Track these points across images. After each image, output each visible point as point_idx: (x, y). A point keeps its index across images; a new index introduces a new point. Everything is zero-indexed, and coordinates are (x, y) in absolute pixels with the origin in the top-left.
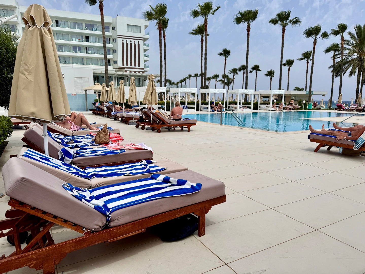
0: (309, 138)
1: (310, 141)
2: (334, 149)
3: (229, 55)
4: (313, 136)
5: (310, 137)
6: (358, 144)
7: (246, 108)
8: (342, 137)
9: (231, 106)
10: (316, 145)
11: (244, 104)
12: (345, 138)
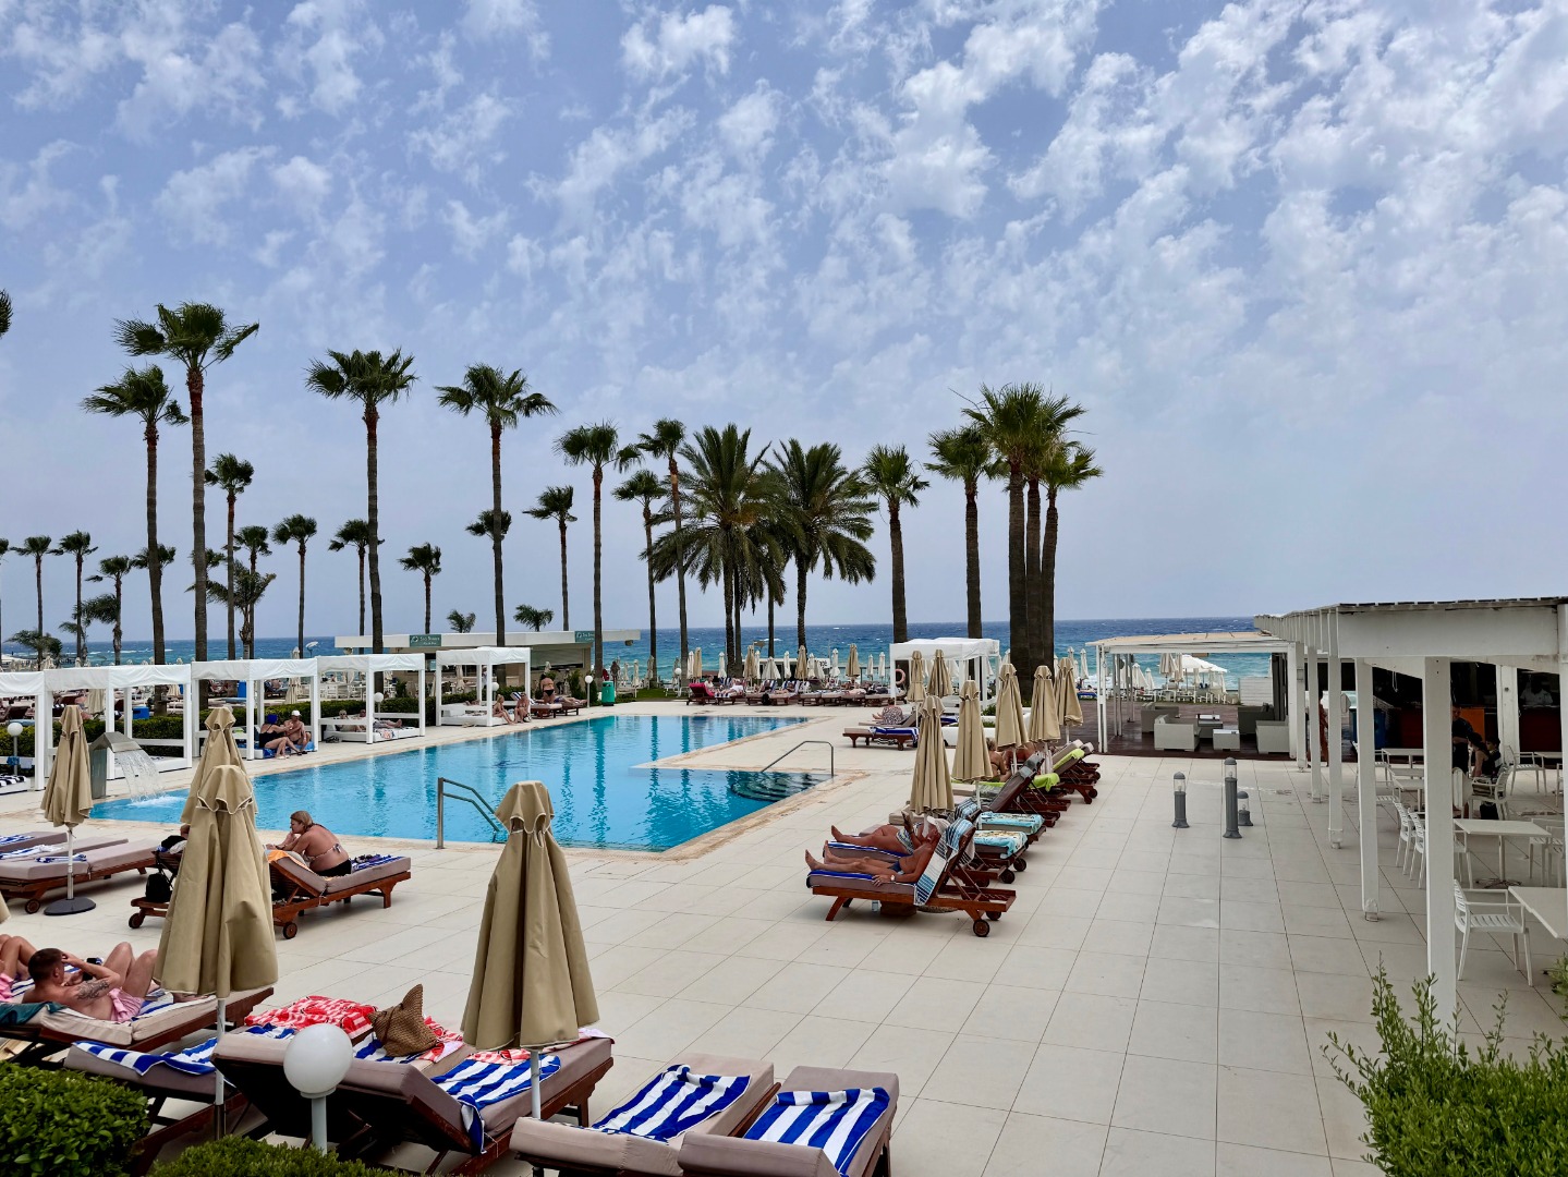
0: (809, 885)
1: (814, 893)
2: (856, 903)
3: (248, 481)
4: (817, 880)
5: (812, 881)
6: (922, 892)
7: (397, 727)
8: (886, 877)
9: (331, 722)
10: (831, 900)
11: (383, 711)
12: (893, 878)
